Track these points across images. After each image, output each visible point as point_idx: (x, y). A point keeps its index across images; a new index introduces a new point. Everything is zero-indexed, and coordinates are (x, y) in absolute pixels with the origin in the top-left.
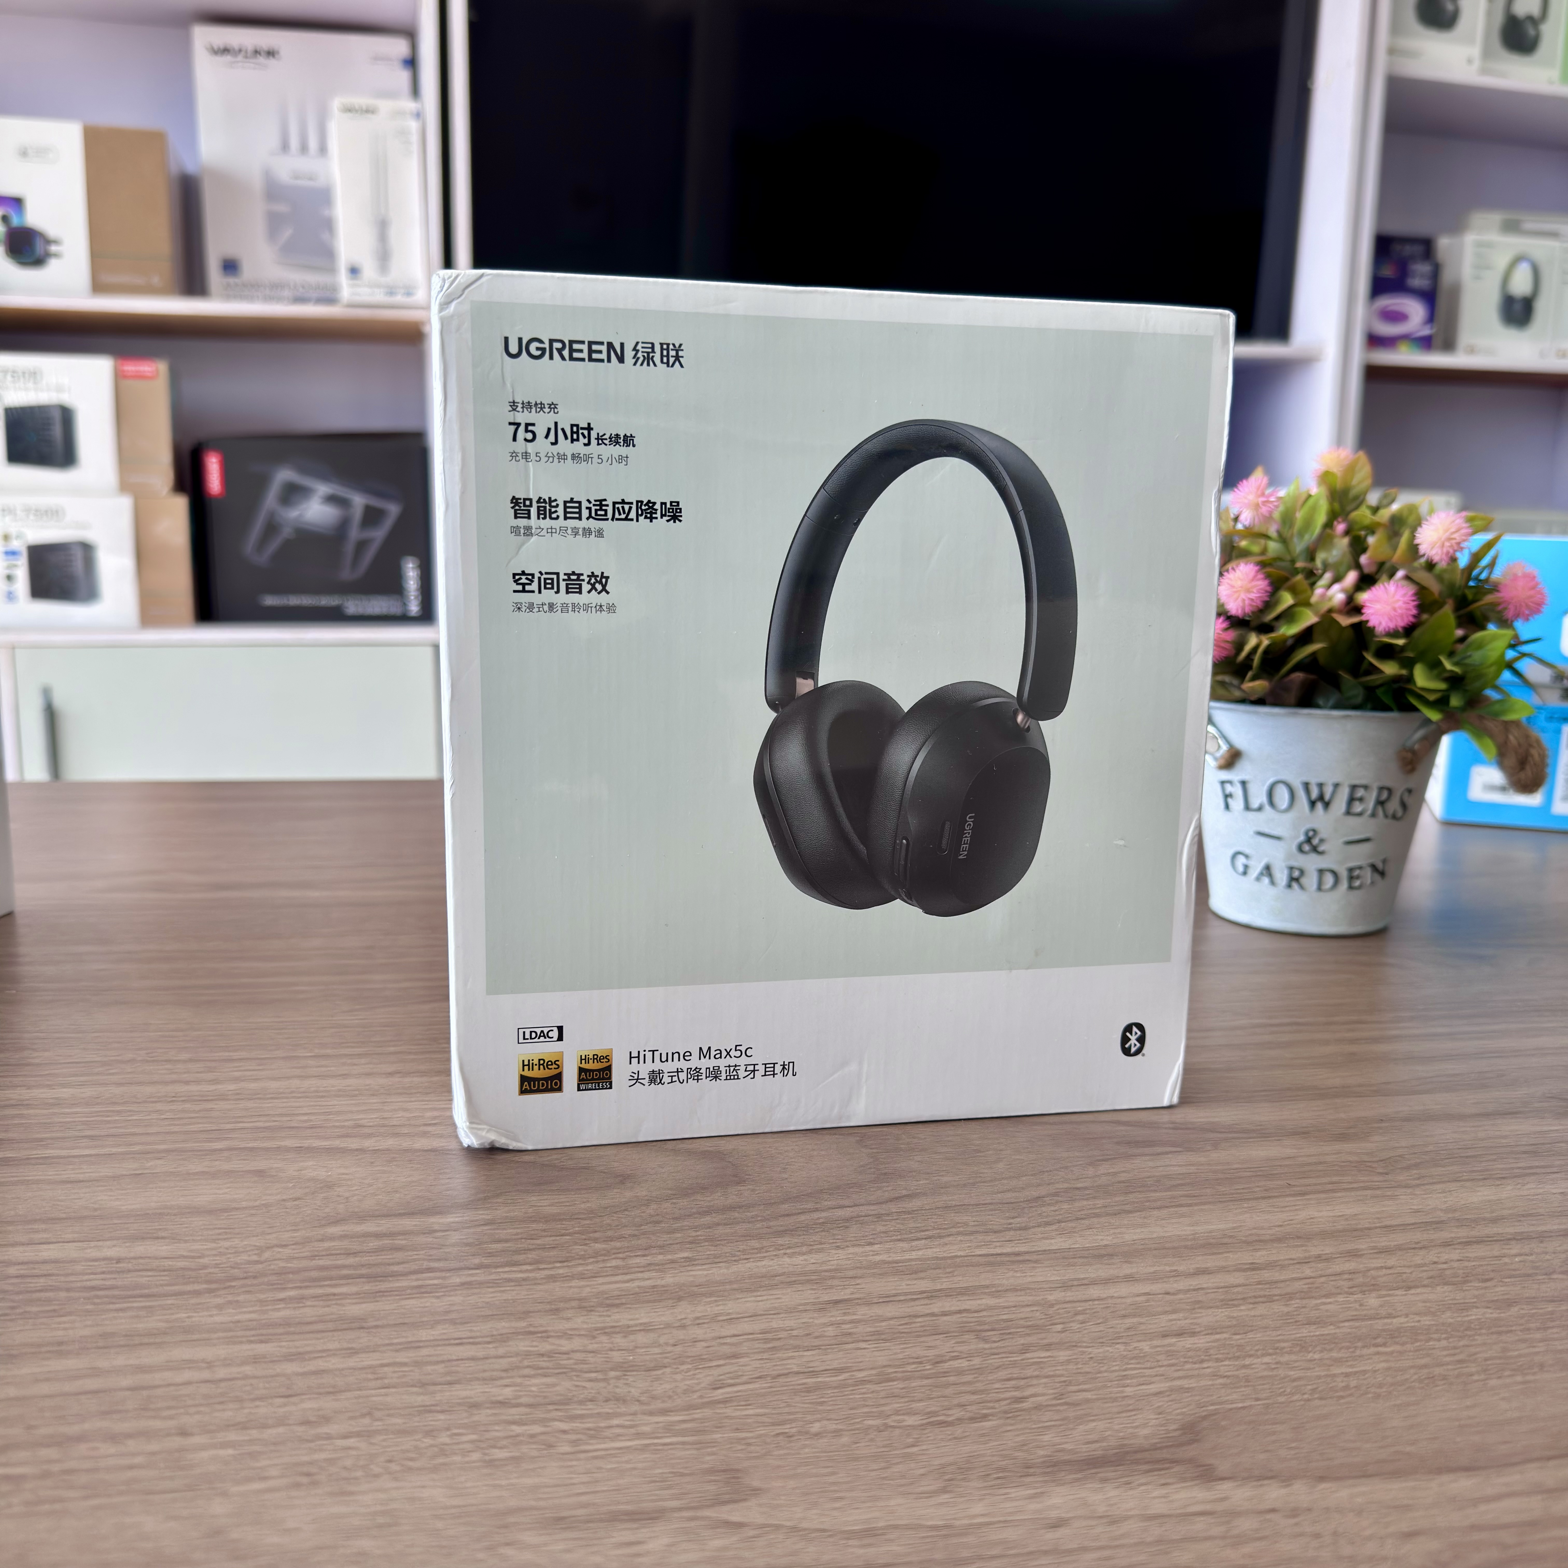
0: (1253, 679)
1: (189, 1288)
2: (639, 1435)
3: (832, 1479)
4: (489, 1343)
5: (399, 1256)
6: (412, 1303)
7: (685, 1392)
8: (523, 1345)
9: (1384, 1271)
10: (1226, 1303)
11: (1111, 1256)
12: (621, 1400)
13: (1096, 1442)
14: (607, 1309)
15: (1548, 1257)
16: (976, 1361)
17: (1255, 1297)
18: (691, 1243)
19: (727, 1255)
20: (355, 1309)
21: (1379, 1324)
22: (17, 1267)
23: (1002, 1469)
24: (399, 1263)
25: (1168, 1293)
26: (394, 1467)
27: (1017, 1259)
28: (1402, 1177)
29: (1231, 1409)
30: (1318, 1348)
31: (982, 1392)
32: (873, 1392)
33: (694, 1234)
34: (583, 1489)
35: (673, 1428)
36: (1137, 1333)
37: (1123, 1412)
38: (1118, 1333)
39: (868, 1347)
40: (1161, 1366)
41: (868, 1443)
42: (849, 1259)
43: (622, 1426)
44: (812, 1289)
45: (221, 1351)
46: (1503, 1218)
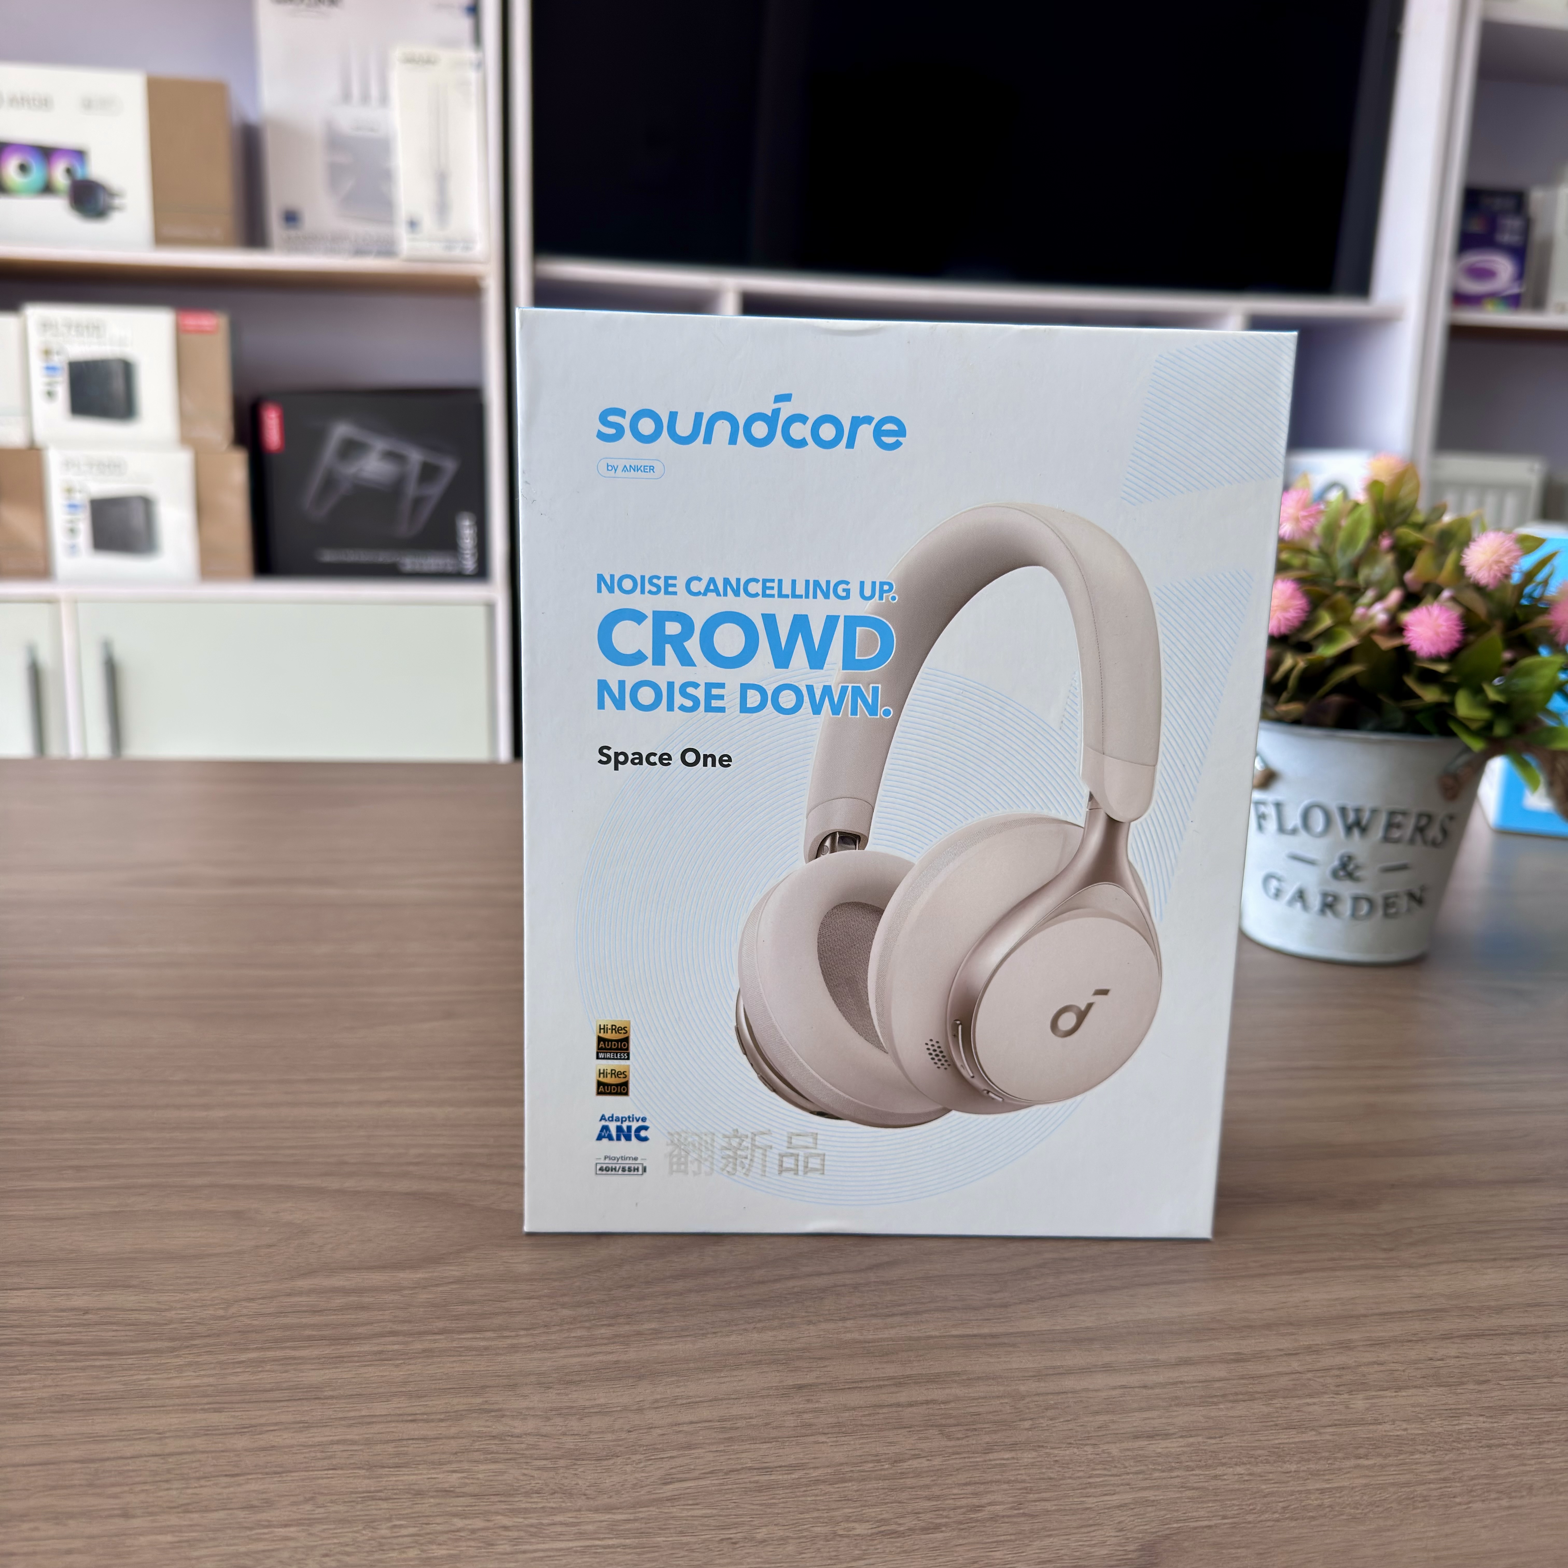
0: (1290, 700)
1: (154, 1345)
2: (581, 1535)
4: (442, 1420)
5: (363, 1316)
6: (370, 1371)
7: (635, 1486)
8: (476, 1425)
9: (1377, 1368)
10: (1204, 1401)
11: (1092, 1340)
12: (568, 1494)
14: (565, 1386)
15: (1551, 1356)
16: (937, 1461)
17: (1236, 1394)
18: (660, 1311)
19: (696, 1327)
20: (311, 1376)
21: (1363, 1432)
24: (363, 1325)
27: (995, 1341)
28: (1406, 1255)
29: (1195, 1528)
30: (1295, 1459)
31: (937, 1498)
32: (826, 1494)
33: (664, 1301)
35: (616, 1527)
36: (1107, 1432)
37: (1081, 1527)
38: (1089, 1432)
39: (828, 1441)
40: (1128, 1474)
41: (813, 1555)
42: (819, 1336)
43: (566, 1524)
44: (778, 1371)
45: (174, 1420)
46: (1509, 1307)
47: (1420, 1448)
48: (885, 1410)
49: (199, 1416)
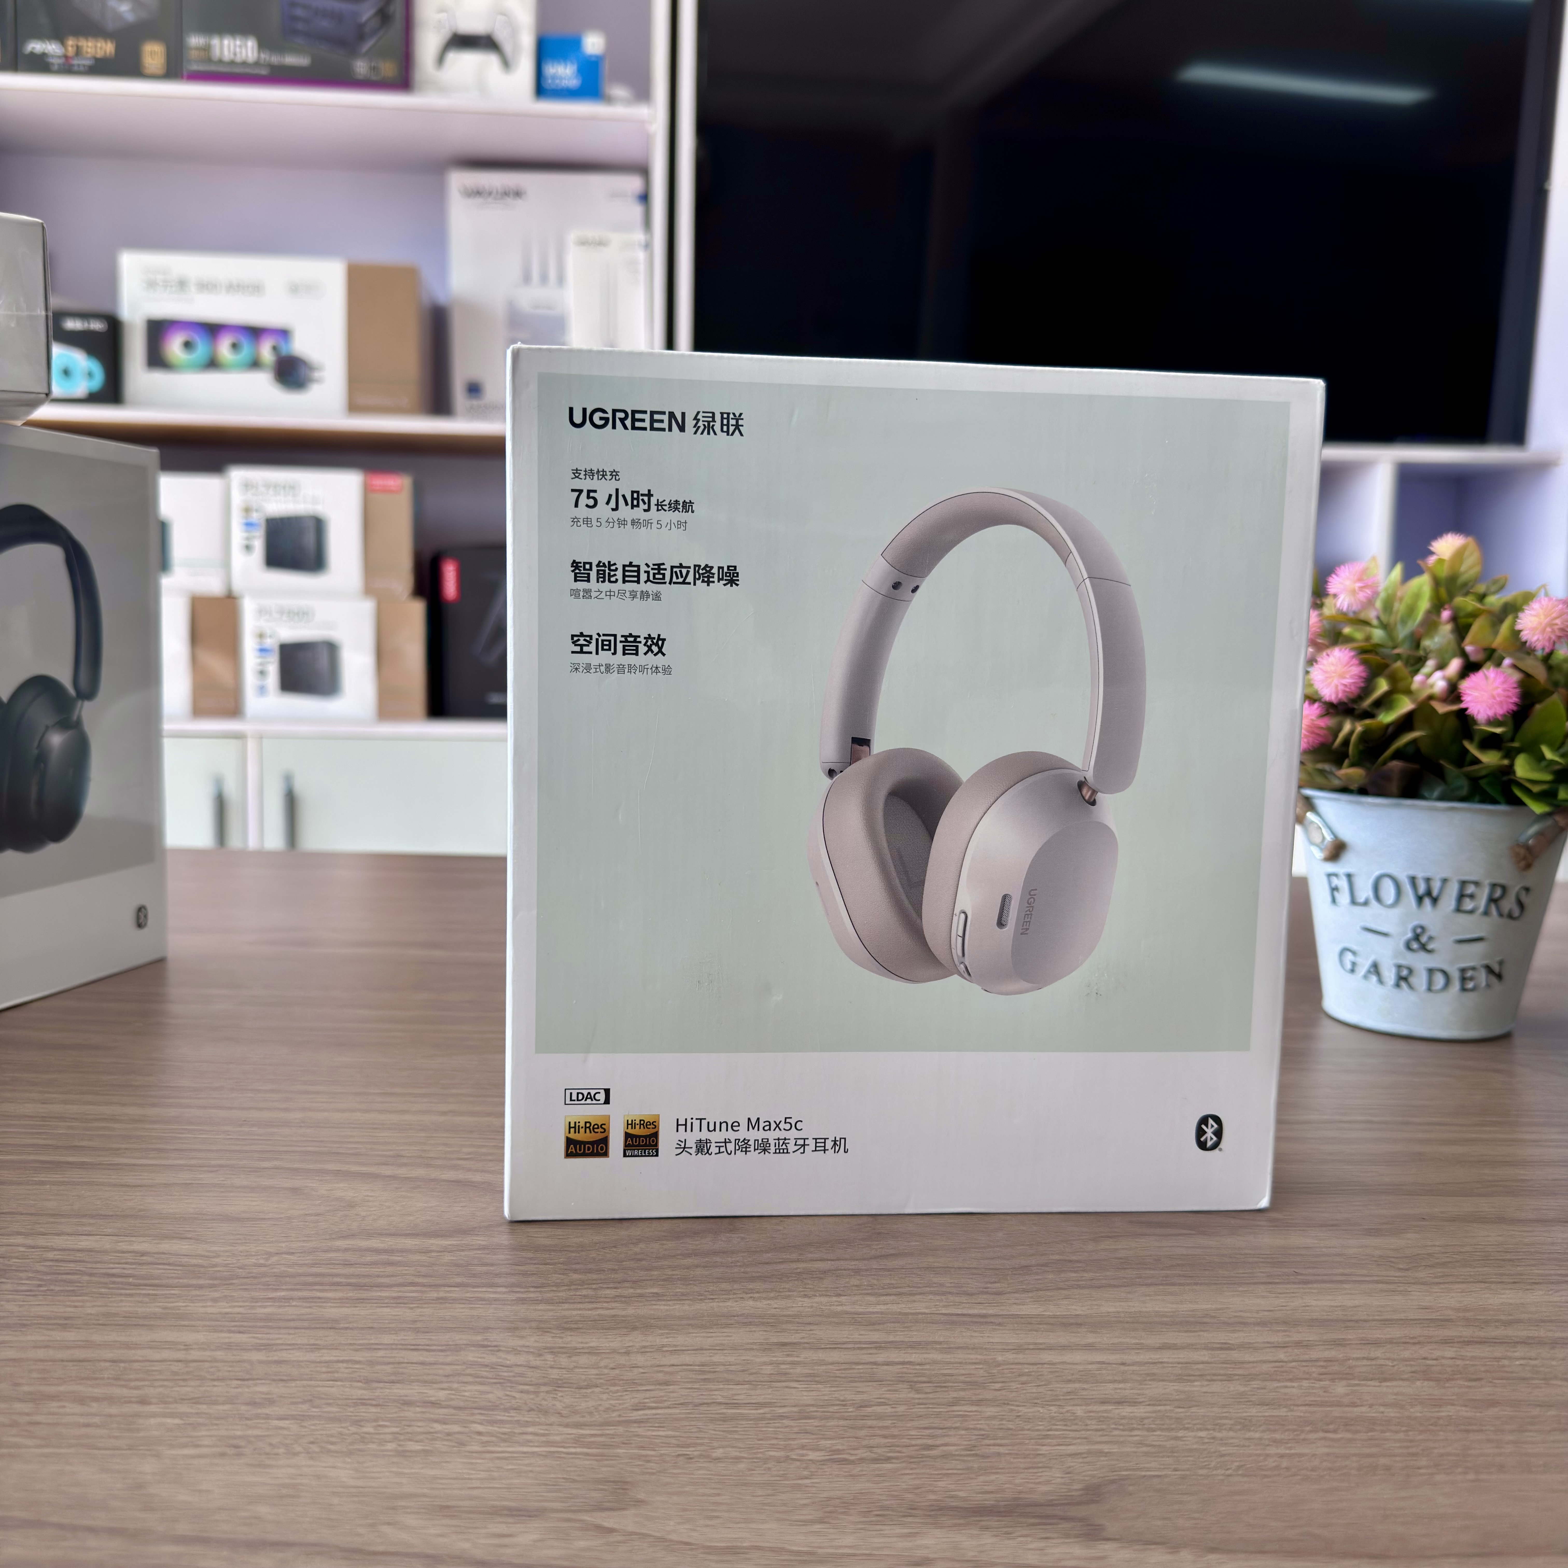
0: (1351, 766)
1: (194, 1282)
2: (547, 1443)
3: (715, 1499)
4: (441, 1351)
5: (391, 1270)
6: (385, 1311)
7: (607, 1410)
8: (471, 1356)
9: (1365, 1362)
10: (1180, 1379)
11: (1079, 1325)
12: (546, 1412)
13: (992, 1492)
14: (562, 1331)
15: (1554, 1363)
16: (901, 1409)
17: (1214, 1375)
18: (663, 1280)
20: (332, 1312)
21: (1337, 1412)
22: (55, 1253)
23: (885, 1508)
24: (389, 1276)
25: (1123, 1364)
26: (315, 1448)
27: (982, 1320)
28: (1422, 1274)
29: (1144, 1476)
30: (1261, 1428)
31: (894, 1437)
32: (786, 1427)
34: (476, 1484)
35: (582, 1440)
36: (1077, 1397)
37: (1030, 1468)
38: (1057, 1396)
39: (800, 1386)
40: (1088, 1430)
41: (763, 1472)
42: (812, 1307)
43: (535, 1434)
44: (765, 1331)
45: (201, 1337)
46: (1519, 1321)
47: (1393, 1428)
48: (860, 1367)
49: (223, 1335)
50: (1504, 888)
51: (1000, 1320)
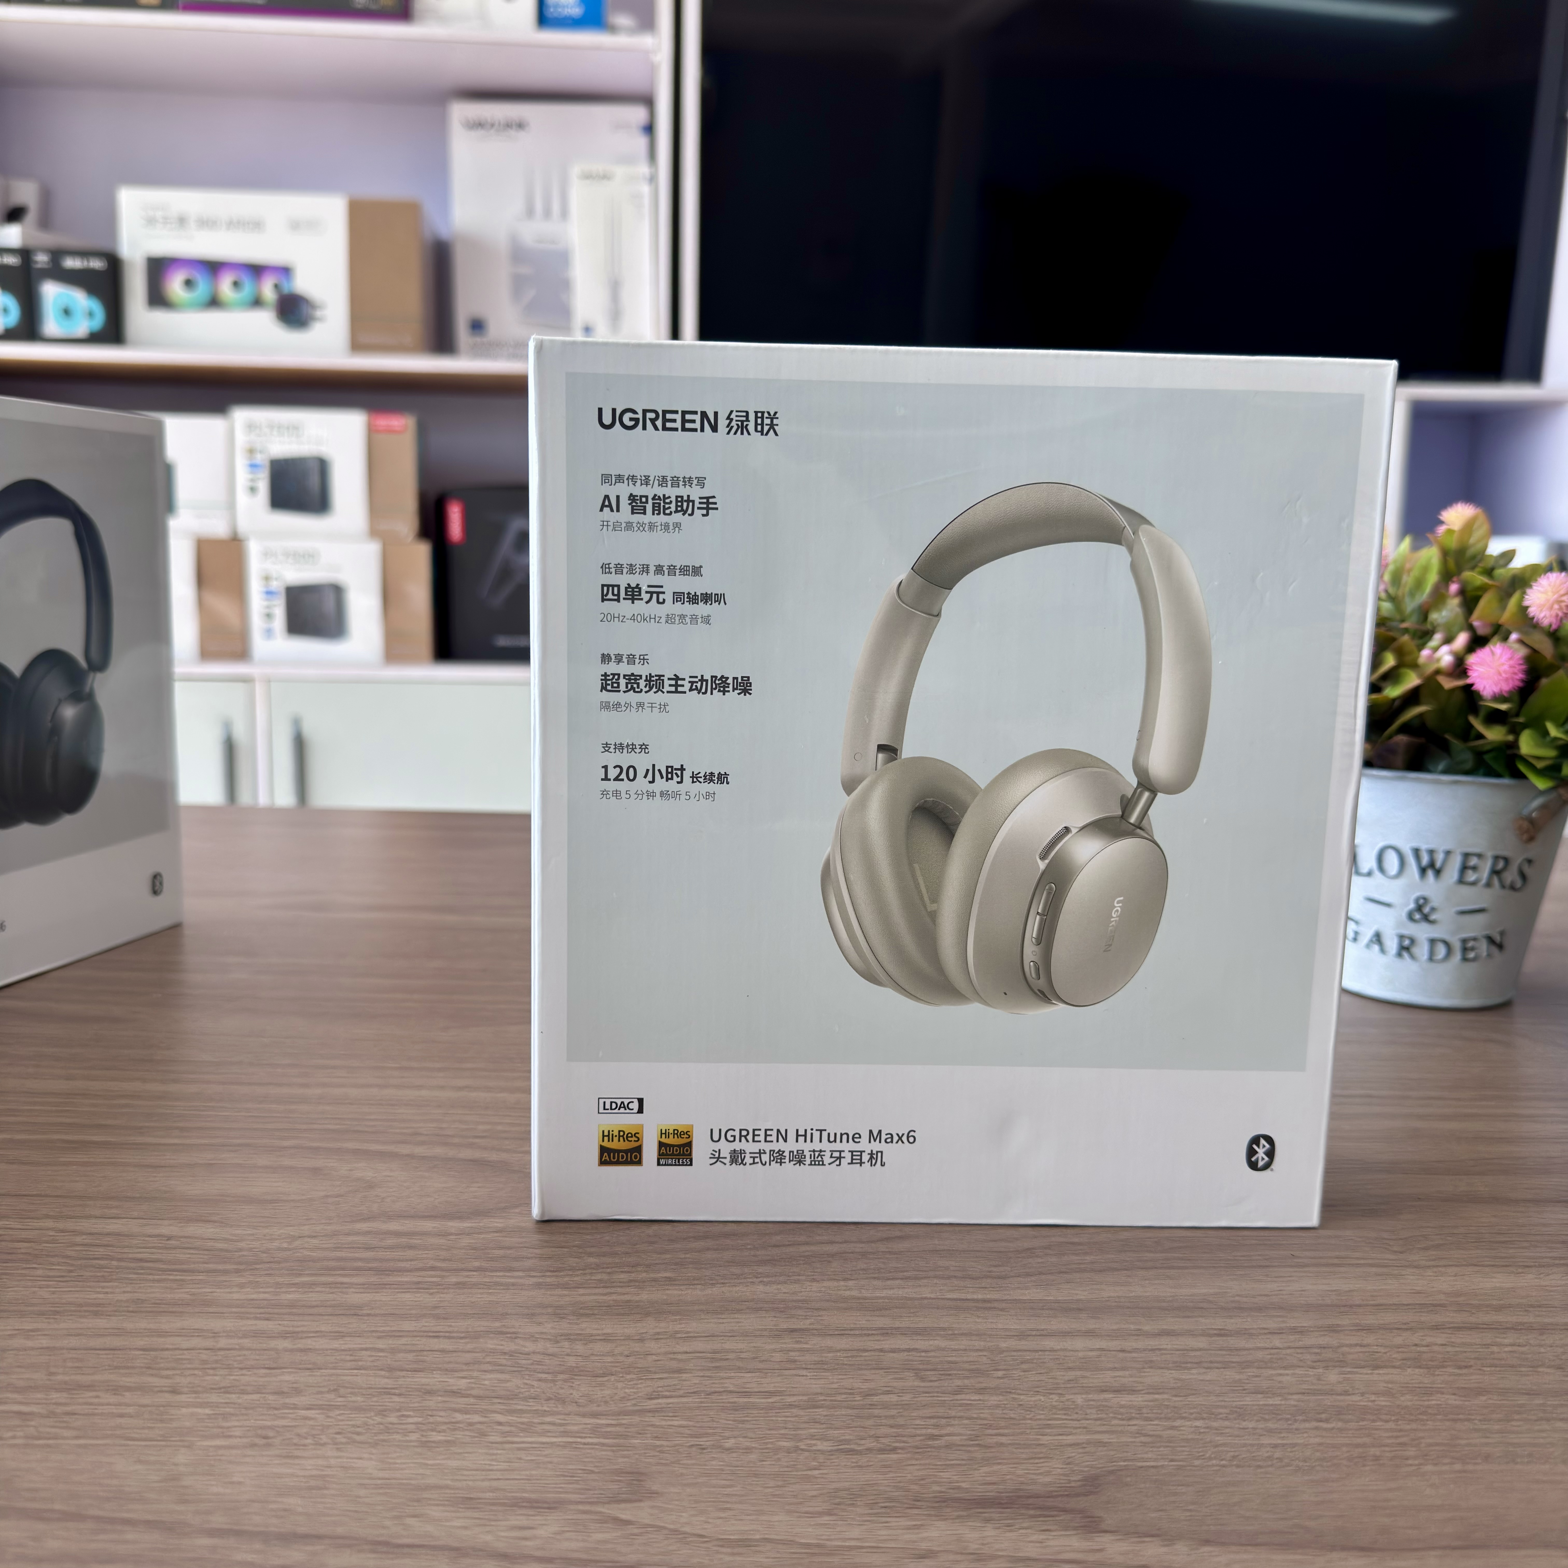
1: (221, 1267)
2: (566, 1434)
3: (728, 1491)
4: (461, 1338)
5: (410, 1253)
6: (408, 1297)
7: (623, 1399)
8: (491, 1343)
9: (1358, 1349)
10: (1177, 1366)
12: (562, 1401)
13: (994, 1484)
14: (577, 1317)
15: (1542, 1350)
16: (907, 1397)
17: (1211, 1362)
18: (676, 1264)
19: (707, 1278)
20: (355, 1298)
21: (1328, 1400)
22: (84, 1237)
23: (890, 1499)
24: (407, 1260)
25: (1123, 1351)
26: (340, 1439)
27: (986, 1306)
28: (1416, 1257)
29: (1142, 1467)
30: (1255, 1418)
31: (900, 1426)
32: (796, 1416)
34: (497, 1475)
35: (599, 1430)
36: (1076, 1385)
37: (1031, 1458)
38: (1057, 1384)
39: (808, 1374)
40: (1088, 1419)
41: (773, 1463)
42: (820, 1292)
43: (554, 1424)
44: (775, 1317)
45: (229, 1324)
46: (1510, 1306)
47: (1384, 1417)
48: (866, 1354)
50: (1506, 860)
51: (1004, 1305)
